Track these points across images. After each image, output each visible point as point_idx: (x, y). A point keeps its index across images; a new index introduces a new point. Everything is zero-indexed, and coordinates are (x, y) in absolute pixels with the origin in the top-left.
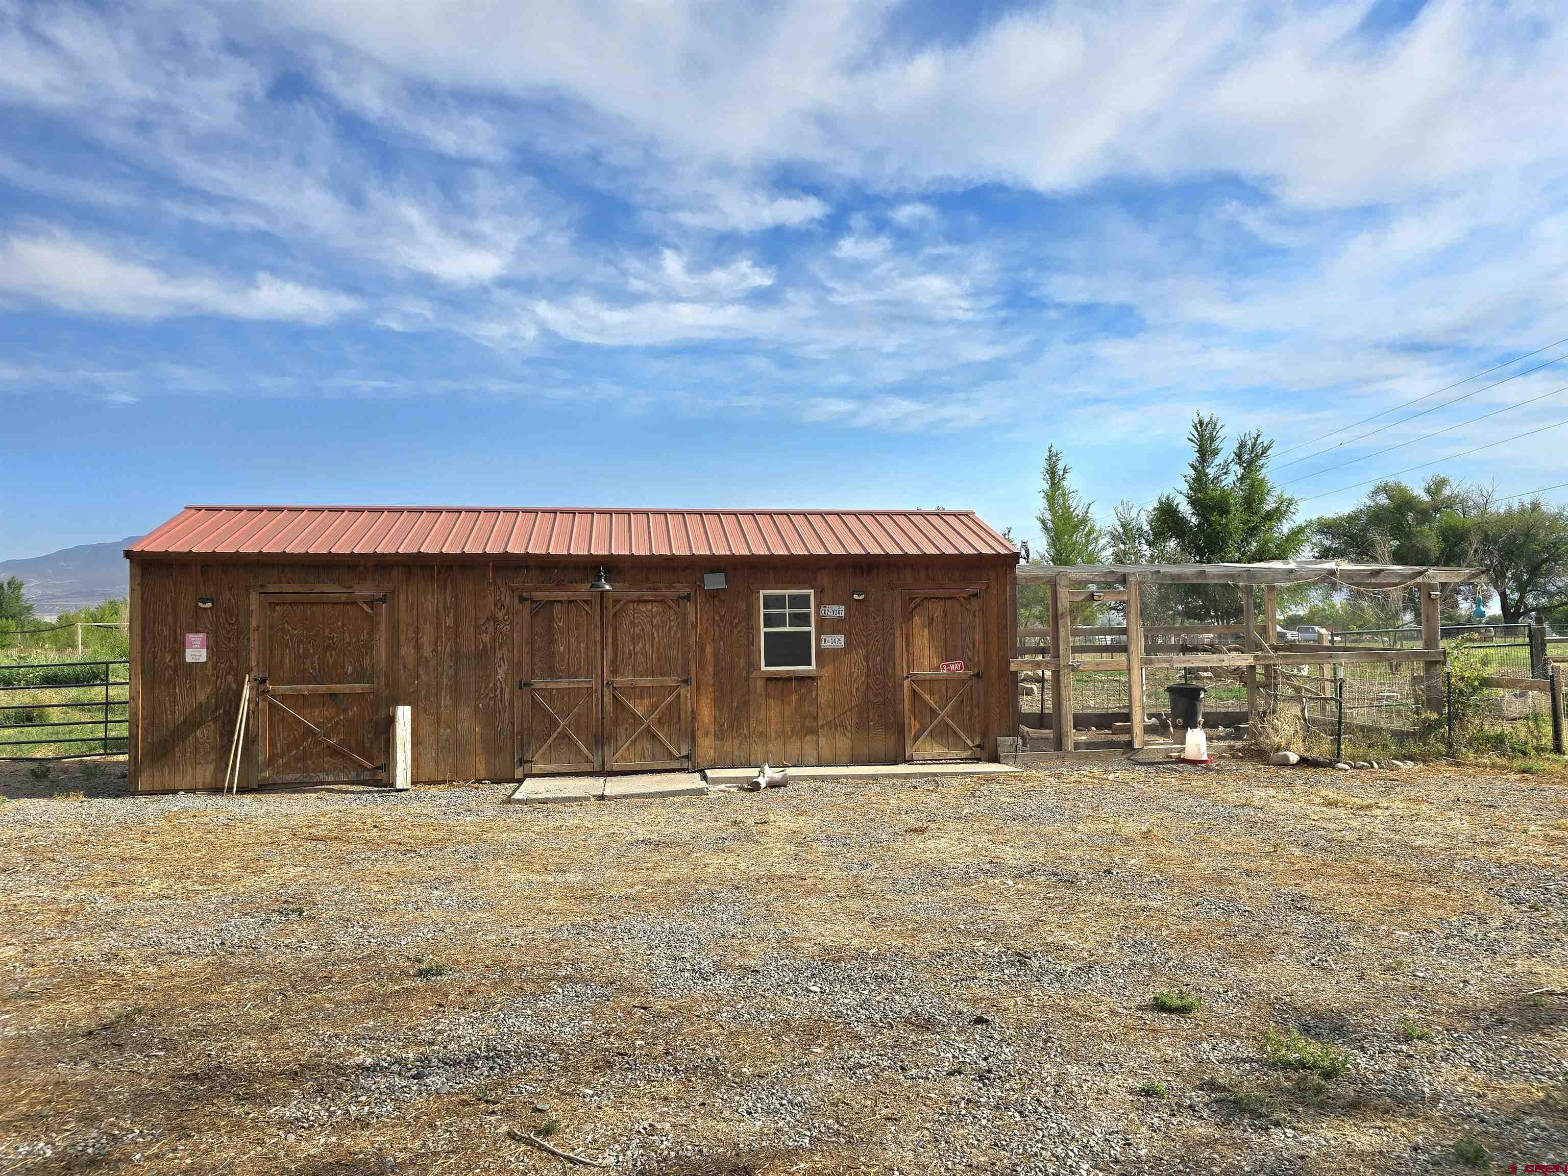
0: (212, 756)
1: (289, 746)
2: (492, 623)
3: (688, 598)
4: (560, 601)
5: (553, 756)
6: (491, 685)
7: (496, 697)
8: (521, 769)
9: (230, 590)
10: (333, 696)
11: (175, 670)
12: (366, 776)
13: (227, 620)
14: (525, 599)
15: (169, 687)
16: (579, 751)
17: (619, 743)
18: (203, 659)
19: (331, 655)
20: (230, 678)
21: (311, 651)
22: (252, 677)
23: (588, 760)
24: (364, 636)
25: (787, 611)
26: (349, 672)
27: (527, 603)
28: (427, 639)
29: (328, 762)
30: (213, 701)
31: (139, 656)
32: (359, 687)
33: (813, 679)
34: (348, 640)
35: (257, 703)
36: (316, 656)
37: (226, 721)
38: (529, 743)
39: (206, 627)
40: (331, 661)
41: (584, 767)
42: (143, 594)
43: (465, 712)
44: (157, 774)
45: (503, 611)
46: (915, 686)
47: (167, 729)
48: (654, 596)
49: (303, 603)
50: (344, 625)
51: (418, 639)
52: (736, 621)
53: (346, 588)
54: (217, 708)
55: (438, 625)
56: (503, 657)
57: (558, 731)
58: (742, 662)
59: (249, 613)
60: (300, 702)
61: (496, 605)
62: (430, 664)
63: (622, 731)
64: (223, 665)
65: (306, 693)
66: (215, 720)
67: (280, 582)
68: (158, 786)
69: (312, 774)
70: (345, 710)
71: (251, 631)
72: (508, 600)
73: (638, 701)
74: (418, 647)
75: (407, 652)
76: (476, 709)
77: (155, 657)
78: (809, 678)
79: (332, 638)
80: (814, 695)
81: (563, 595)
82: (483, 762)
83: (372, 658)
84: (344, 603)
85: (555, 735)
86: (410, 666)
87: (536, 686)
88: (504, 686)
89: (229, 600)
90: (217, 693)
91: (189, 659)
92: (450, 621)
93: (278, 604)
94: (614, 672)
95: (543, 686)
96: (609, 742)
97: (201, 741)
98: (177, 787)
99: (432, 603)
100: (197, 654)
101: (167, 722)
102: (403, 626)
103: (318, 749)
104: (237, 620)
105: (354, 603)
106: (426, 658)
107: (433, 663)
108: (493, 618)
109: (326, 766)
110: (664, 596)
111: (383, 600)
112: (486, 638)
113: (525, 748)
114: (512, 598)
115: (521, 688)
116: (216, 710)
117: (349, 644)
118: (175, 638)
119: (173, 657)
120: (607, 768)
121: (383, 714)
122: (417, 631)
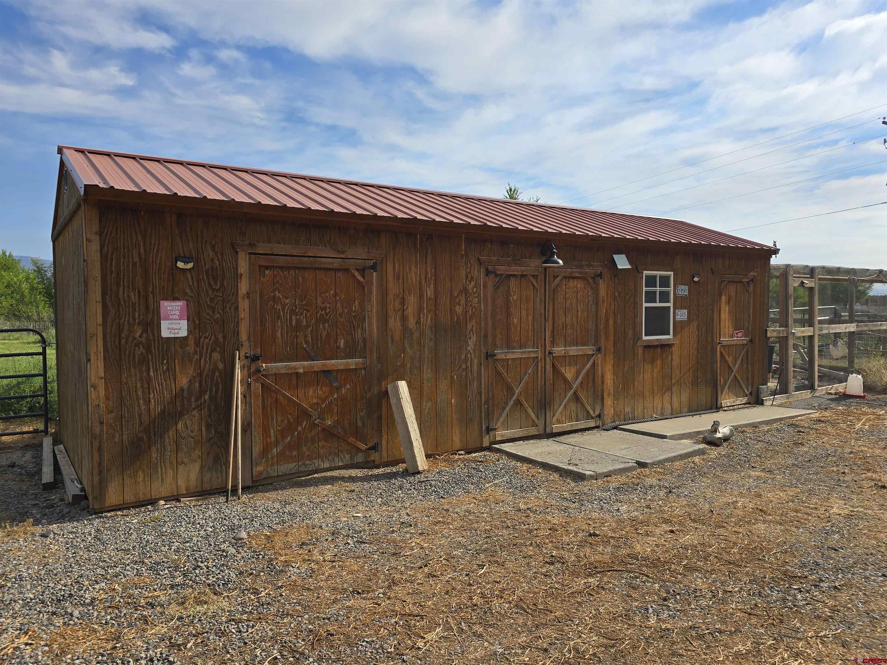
0: (198, 452)
1: (283, 433)
2: (464, 295)
3: (600, 276)
4: (514, 275)
5: (509, 423)
6: (463, 357)
7: (467, 368)
8: (487, 437)
9: (213, 247)
10: (327, 373)
11: (148, 349)
12: (360, 458)
13: (210, 284)
14: (491, 272)
15: (141, 371)
16: (528, 415)
17: (556, 408)
18: (184, 333)
19: (324, 328)
20: (216, 356)
21: (304, 323)
22: (243, 354)
23: (535, 425)
24: (356, 306)
25: (658, 289)
26: (342, 345)
27: (492, 276)
28: (411, 310)
29: (323, 447)
30: (197, 385)
31: (100, 329)
32: (352, 363)
33: (670, 346)
34: (340, 310)
35: (249, 385)
36: (310, 329)
37: (212, 408)
38: (493, 411)
39: (186, 294)
40: (324, 334)
41: (533, 431)
42: (102, 246)
43: (443, 385)
44: (127, 481)
45: (473, 283)
46: (723, 350)
47: (141, 423)
48: (580, 273)
49: (295, 268)
50: (336, 294)
51: (404, 311)
52: (627, 297)
53: (339, 252)
54: (202, 392)
55: (421, 296)
56: (472, 329)
57: (514, 398)
58: (630, 332)
59: (237, 277)
60: (294, 382)
61: (467, 277)
62: (414, 336)
63: (556, 394)
64: (207, 340)
65: (301, 371)
66: (199, 408)
67: (269, 242)
68: (129, 497)
69: (308, 462)
70: (338, 389)
71: (240, 299)
72: (476, 272)
73: (567, 368)
74: (404, 319)
75: (395, 323)
76: (452, 381)
77: (121, 331)
78: (667, 345)
79: (325, 309)
80: (670, 359)
81: (516, 270)
82: (458, 433)
83: (364, 330)
84: (336, 270)
85: (512, 402)
86: (397, 338)
87: (499, 357)
88: (473, 358)
89: (212, 260)
90: (200, 375)
91: (165, 333)
92: (430, 292)
93: (267, 268)
94: (553, 343)
95: (502, 356)
96: (550, 407)
97: (184, 435)
98: (155, 495)
99: (416, 273)
100: (175, 326)
101: (140, 415)
102: (391, 297)
103: (313, 433)
104: (222, 284)
105: (346, 270)
106: (411, 329)
107: (416, 335)
108: (465, 291)
109: (322, 451)
110: (586, 273)
111: (374, 267)
112: (459, 310)
113: (490, 417)
114: (479, 270)
115: (487, 359)
116: (200, 396)
117: (341, 315)
118: (147, 307)
119: (145, 331)
120: (548, 431)
121: (376, 390)
122: (403, 302)
